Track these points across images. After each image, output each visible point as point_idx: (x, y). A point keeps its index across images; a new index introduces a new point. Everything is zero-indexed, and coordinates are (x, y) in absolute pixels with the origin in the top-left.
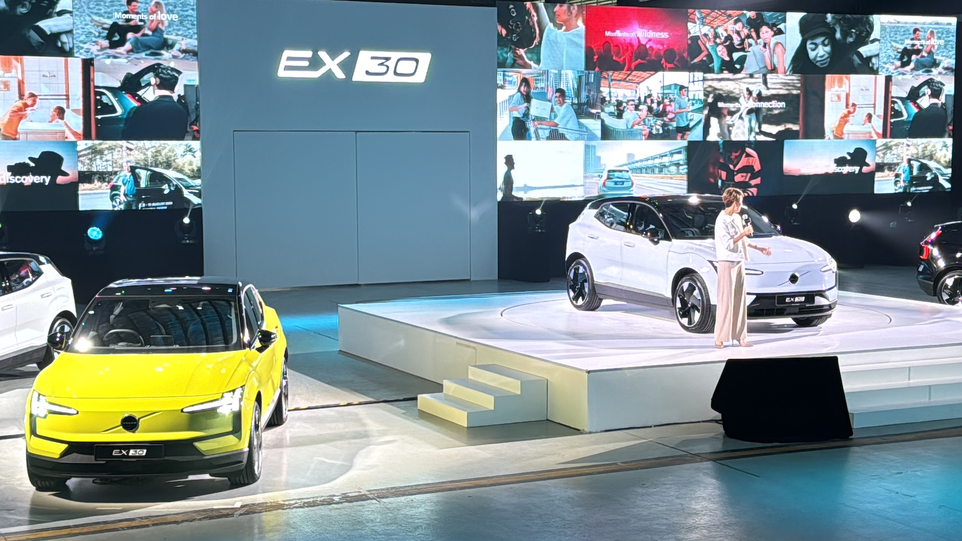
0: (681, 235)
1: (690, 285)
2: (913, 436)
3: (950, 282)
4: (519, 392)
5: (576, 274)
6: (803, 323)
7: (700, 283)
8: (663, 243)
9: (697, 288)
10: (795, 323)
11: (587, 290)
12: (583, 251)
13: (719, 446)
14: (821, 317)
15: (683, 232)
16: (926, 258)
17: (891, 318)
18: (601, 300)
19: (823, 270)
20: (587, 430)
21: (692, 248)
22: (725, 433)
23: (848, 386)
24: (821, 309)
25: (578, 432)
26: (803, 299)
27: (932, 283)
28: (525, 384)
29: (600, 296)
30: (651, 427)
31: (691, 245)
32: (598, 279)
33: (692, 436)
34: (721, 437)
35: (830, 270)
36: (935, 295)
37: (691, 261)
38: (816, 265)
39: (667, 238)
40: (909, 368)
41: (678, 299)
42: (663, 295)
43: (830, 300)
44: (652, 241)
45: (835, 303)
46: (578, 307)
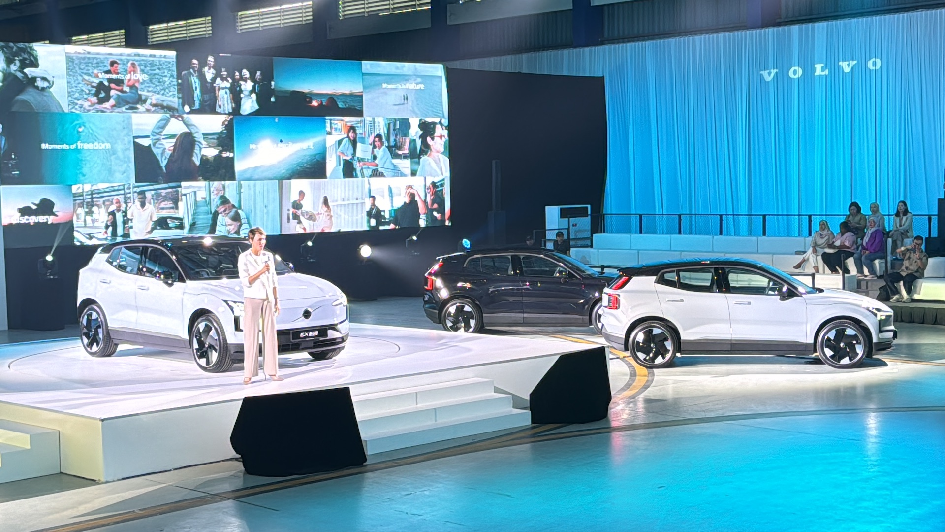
0: (196, 276)
1: (206, 325)
2: (422, 457)
3: (452, 310)
4: (28, 447)
5: (89, 321)
6: (318, 357)
7: (217, 323)
8: (178, 285)
9: (213, 328)
10: (311, 357)
11: (101, 336)
12: (95, 296)
13: (239, 483)
14: (335, 349)
15: (198, 273)
16: (431, 288)
17: (400, 346)
18: (116, 345)
19: (334, 304)
20: (103, 480)
21: (207, 289)
22: (245, 470)
23: (360, 415)
24: (333, 342)
25: (94, 482)
26: (316, 333)
27: (437, 312)
28: (36, 438)
29: (115, 342)
30: (170, 471)
31: (206, 286)
32: (112, 324)
33: (211, 476)
34: (241, 475)
35: (341, 304)
36: (440, 322)
37: (206, 301)
38: (328, 300)
39: (182, 280)
40: (416, 393)
41: (195, 341)
42: (180, 337)
43: (342, 333)
44: (167, 283)
45: (347, 336)
46: (92, 354)
